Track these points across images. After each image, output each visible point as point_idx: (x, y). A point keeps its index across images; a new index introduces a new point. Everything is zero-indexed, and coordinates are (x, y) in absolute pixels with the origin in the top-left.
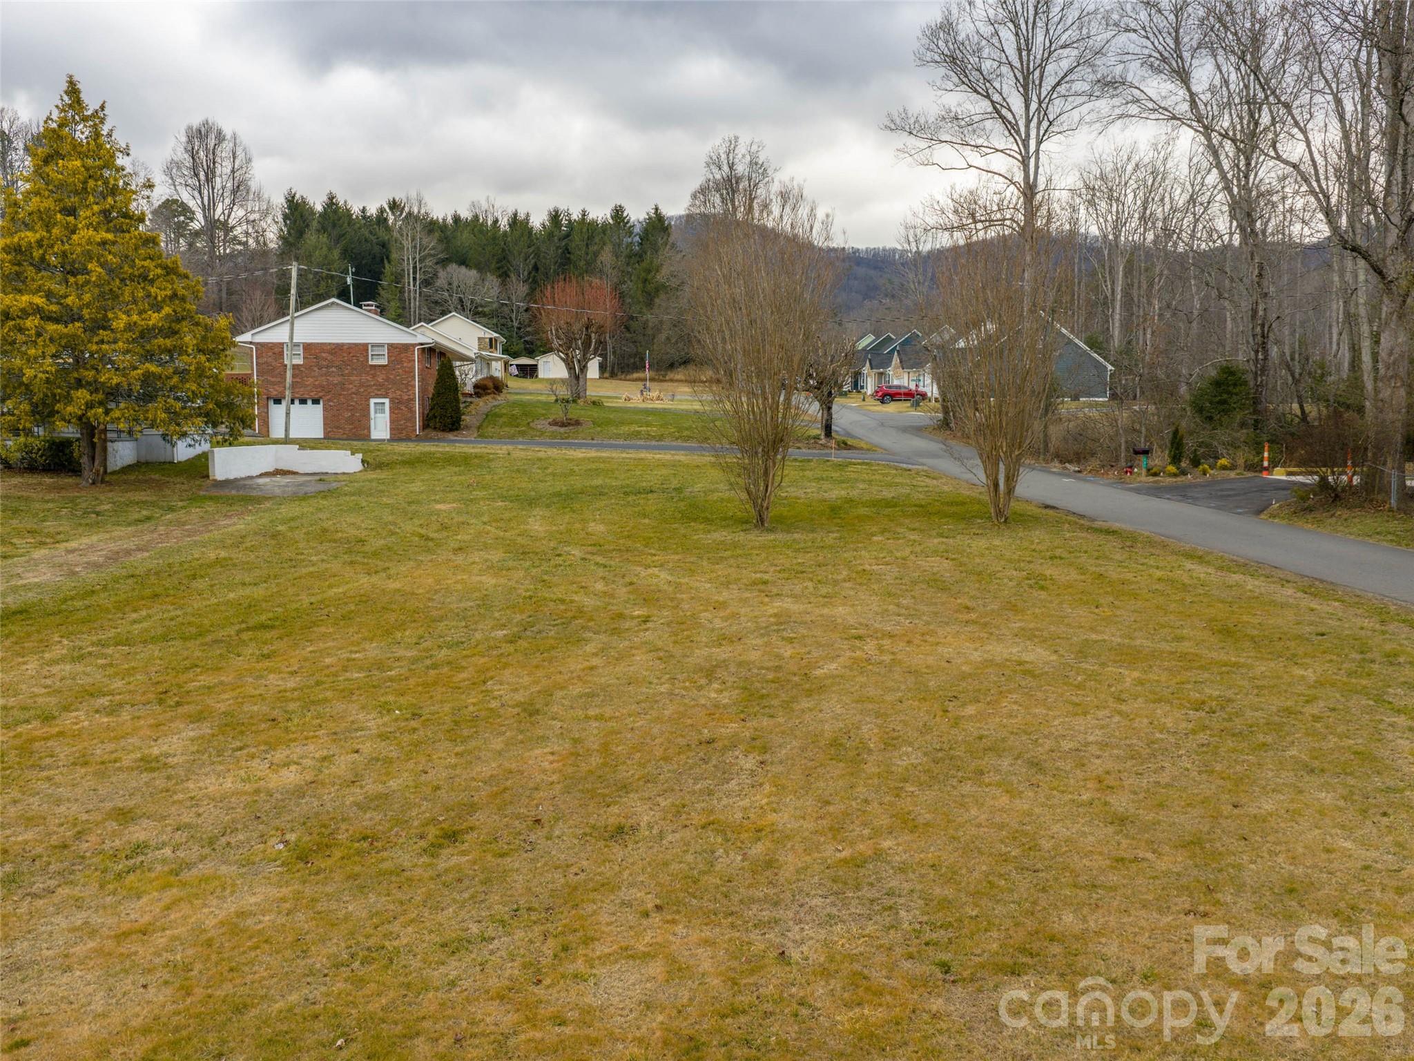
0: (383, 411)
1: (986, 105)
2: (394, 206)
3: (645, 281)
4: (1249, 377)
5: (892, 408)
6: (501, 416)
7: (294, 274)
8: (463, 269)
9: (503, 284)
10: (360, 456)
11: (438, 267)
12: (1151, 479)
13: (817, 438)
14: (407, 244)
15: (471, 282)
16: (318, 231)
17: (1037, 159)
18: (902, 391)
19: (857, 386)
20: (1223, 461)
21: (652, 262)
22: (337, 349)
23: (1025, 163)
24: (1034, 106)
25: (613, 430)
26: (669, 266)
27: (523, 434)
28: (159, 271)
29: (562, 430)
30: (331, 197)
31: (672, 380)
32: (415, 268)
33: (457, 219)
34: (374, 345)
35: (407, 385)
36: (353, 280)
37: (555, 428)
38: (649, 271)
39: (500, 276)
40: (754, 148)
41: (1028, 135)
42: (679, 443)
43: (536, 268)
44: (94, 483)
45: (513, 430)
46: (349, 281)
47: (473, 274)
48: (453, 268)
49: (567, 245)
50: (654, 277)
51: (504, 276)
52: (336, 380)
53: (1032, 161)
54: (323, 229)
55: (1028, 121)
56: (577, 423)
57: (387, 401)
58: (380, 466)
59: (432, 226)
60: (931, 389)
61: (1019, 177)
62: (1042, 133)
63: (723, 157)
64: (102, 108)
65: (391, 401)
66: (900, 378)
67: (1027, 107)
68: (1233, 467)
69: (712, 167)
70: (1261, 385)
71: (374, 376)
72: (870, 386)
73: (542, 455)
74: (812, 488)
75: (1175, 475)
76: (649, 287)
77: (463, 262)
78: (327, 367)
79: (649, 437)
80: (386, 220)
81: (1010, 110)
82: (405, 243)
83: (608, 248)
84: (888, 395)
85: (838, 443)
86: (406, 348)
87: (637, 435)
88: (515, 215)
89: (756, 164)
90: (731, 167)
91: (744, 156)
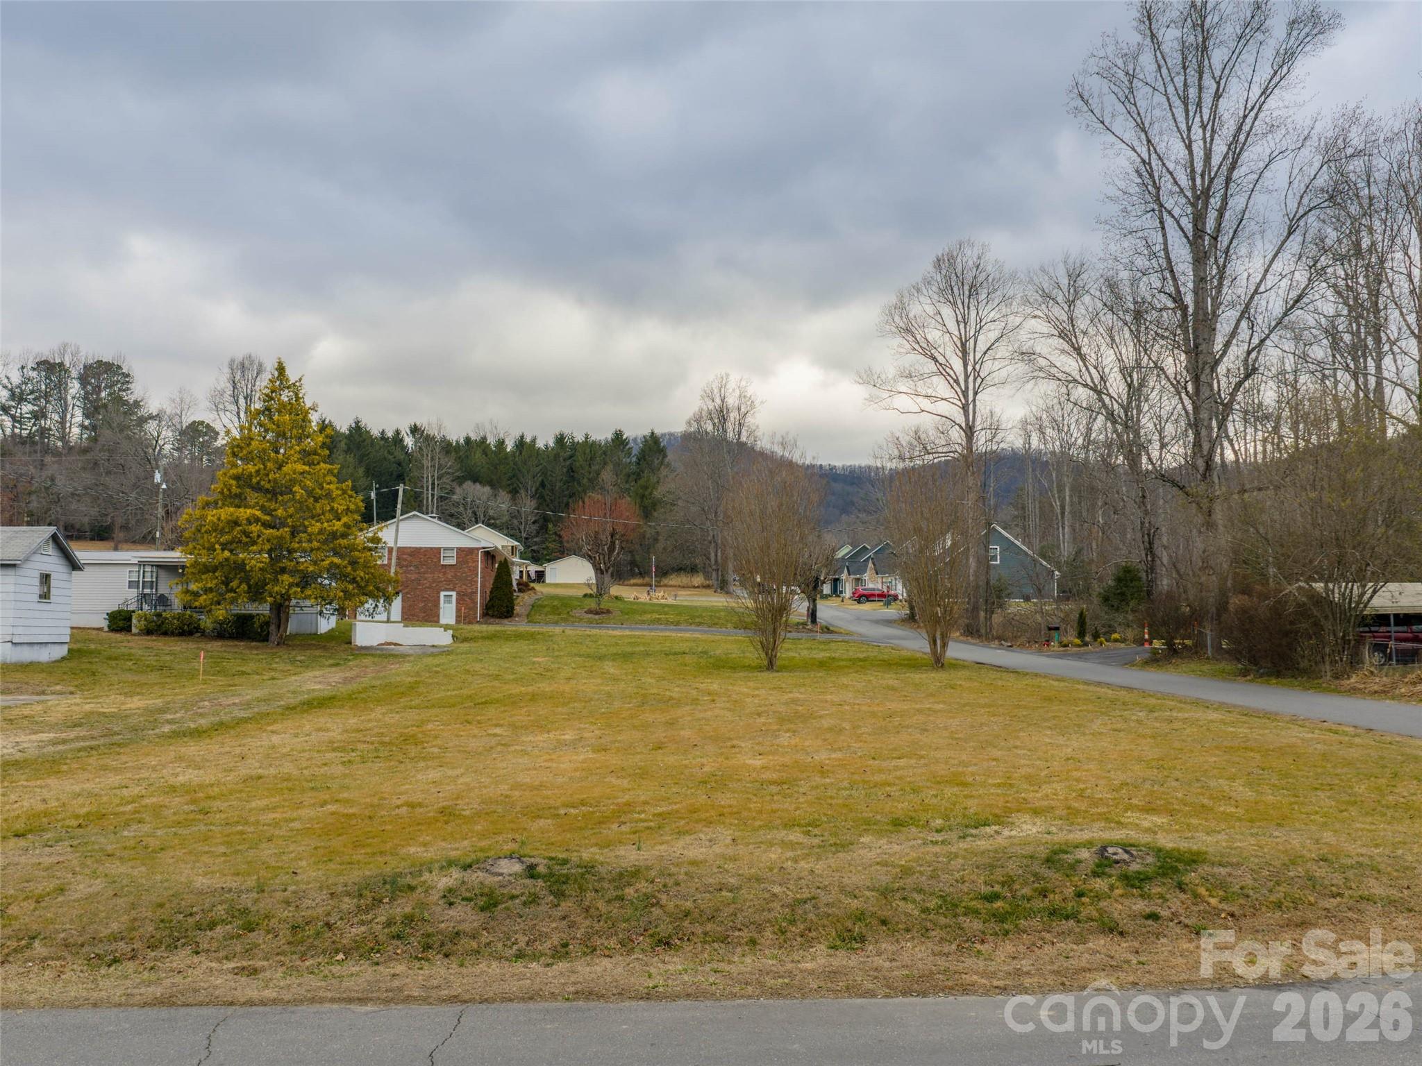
0: (450, 602)
1: (932, 366)
2: (415, 430)
3: (643, 497)
4: (1143, 575)
5: (867, 607)
6: (544, 606)
7: (401, 493)
8: (478, 486)
9: (514, 499)
10: (451, 632)
11: (454, 484)
12: (1062, 649)
13: (804, 624)
14: (427, 463)
15: (484, 498)
16: (346, 452)
17: (975, 406)
18: (877, 592)
19: (836, 591)
20: (1115, 636)
21: (648, 480)
22: (415, 552)
23: (965, 408)
24: (970, 368)
25: (638, 617)
26: (667, 485)
27: (565, 620)
28: (339, 492)
29: (597, 617)
30: (357, 423)
31: (666, 586)
32: (433, 484)
33: (468, 440)
34: (446, 549)
35: (471, 581)
36: (376, 494)
37: (590, 616)
38: (646, 488)
39: (510, 492)
40: (743, 383)
41: (967, 388)
42: (693, 627)
43: (543, 485)
44: (278, 644)
45: (556, 617)
46: (373, 495)
47: (487, 489)
48: (468, 485)
49: (571, 464)
50: (651, 494)
51: (514, 492)
52: (413, 577)
53: (971, 406)
54: (348, 451)
55: (967, 377)
56: (608, 612)
57: (454, 594)
58: (466, 640)
59: (448, 447)
60: (900, 589)
61: (961, 419)
62: (977, 386)
63: (716, 391)
64: (300, 380)
65: (458, 594)
66: (873, 582)
67: (965, 365)
68: (1124, 641)
69: (706, 399)
70: (1152, 581)
71: (445, 573)
72: (848, 590)
73: (588, 633)
74: (805, 653)
75: (1079, 646)
76: (646, 502)
77: (476, 479)
78: (407, 566)
79: (668, 623)
80: (402, 440)
81: (952, 369)
82: (425, 462)
83: (610, 467)
84: (862, 597)
85: (822, 628)
86: (471, 551)
87: (658, 621)
88: (522, 437)
89: (745, 397)
90: (723, 401)
91: (734, 390)
